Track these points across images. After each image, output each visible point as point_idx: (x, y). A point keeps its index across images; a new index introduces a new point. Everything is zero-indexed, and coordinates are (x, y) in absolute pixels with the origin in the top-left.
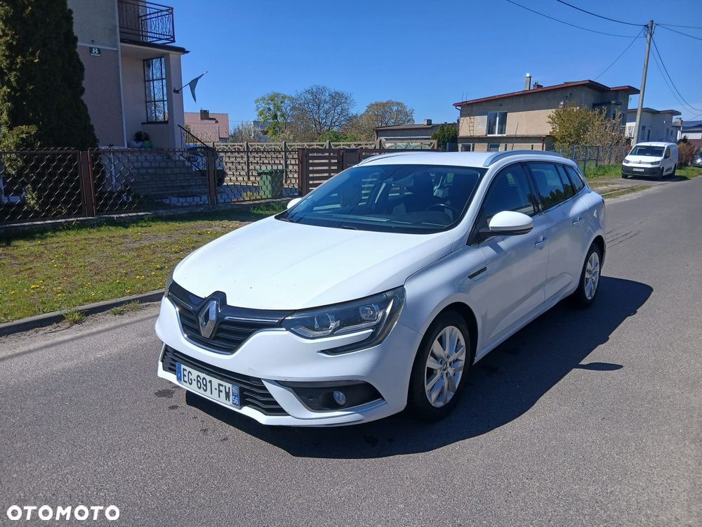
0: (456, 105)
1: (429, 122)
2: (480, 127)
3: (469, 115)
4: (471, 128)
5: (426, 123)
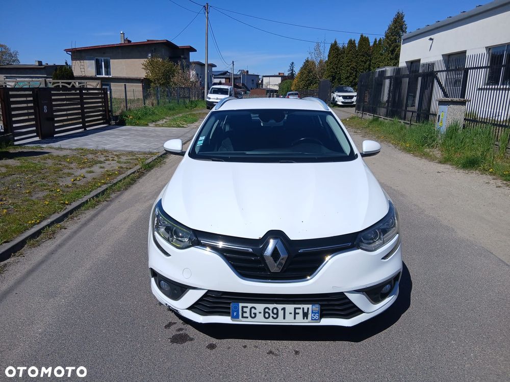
0: (67, 51)
1: (40, 63)
2: (89, 69)
3: (79, 59)
4: (83, 70)
5: (37, 64)
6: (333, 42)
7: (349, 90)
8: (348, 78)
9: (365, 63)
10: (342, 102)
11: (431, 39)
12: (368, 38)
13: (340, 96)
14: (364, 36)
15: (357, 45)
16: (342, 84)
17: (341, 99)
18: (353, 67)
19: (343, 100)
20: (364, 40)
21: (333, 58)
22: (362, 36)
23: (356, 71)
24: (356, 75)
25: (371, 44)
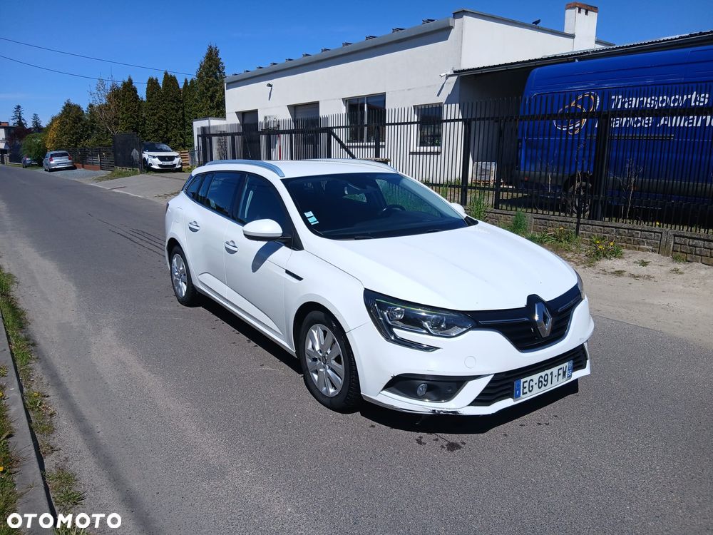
6: (127, 80)
7: (165, 148)
8: (156, 131)
9: (177, 111)
10: (160, 165)
11: (270, 85)
12: (175, 78)
13: (154, 157)
14: (169, 73)
15: (161, 85)
16: (149, 140)
17: (157, 161)
18: (162, 117)
19: (161, 163)
20: (170, 80)
21: (130, 102)
22: (166, 74)
23: (166, 122)
24: (167, 127)
25: (181, 86)
